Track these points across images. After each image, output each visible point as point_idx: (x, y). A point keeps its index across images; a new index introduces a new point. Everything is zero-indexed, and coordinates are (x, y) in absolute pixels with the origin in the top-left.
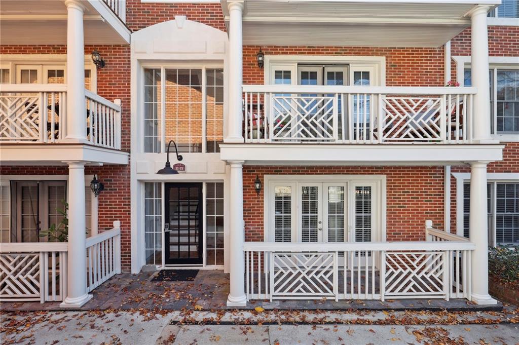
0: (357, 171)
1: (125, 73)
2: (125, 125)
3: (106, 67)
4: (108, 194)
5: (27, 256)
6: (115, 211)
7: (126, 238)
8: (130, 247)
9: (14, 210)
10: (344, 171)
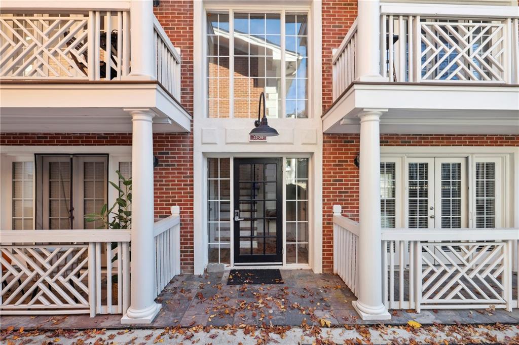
0: (483, 142)
1: (186, 14)
2: (186, 82)
3: (162, 6)
4: (164, 171)
5: (70, 249)
6: (172, 193)
7: (187, 228)
8: (193, 240)
9: (39, 193)
10: (466, 142)
